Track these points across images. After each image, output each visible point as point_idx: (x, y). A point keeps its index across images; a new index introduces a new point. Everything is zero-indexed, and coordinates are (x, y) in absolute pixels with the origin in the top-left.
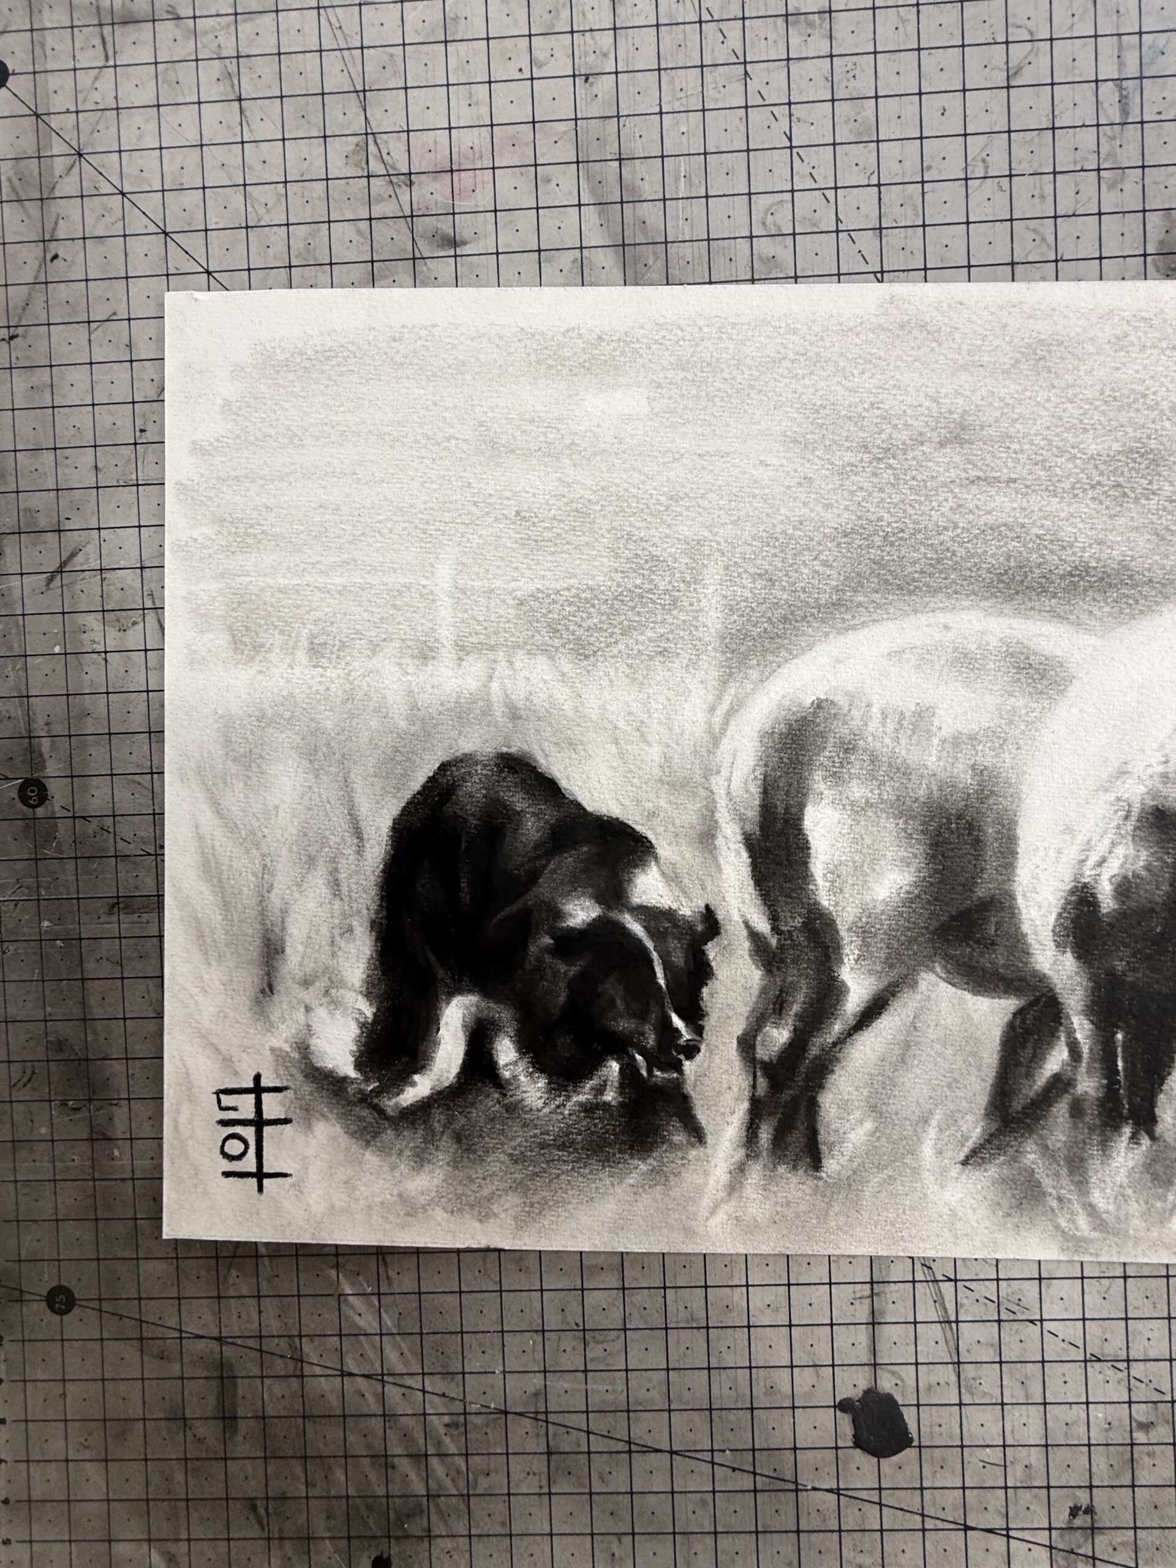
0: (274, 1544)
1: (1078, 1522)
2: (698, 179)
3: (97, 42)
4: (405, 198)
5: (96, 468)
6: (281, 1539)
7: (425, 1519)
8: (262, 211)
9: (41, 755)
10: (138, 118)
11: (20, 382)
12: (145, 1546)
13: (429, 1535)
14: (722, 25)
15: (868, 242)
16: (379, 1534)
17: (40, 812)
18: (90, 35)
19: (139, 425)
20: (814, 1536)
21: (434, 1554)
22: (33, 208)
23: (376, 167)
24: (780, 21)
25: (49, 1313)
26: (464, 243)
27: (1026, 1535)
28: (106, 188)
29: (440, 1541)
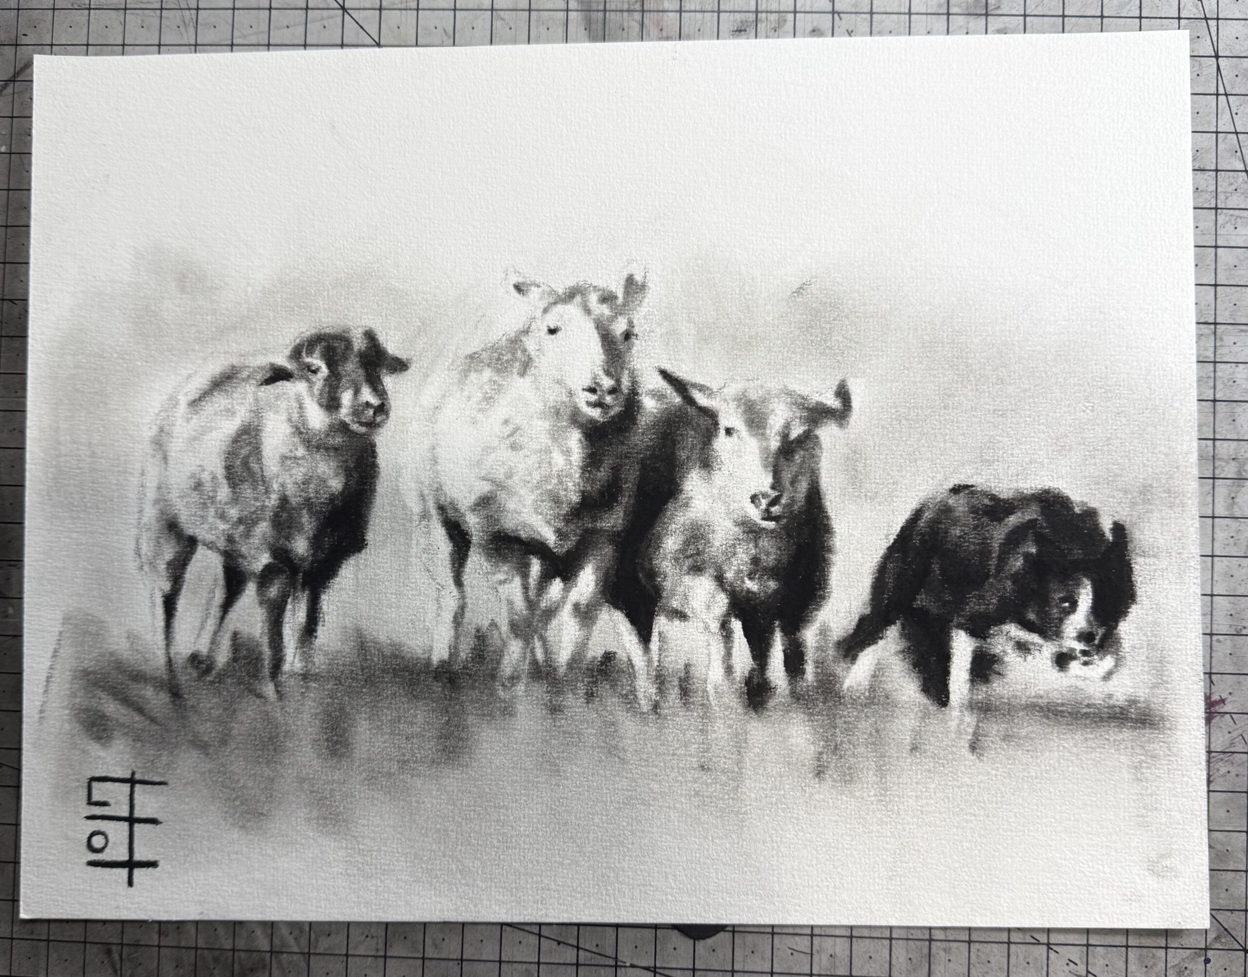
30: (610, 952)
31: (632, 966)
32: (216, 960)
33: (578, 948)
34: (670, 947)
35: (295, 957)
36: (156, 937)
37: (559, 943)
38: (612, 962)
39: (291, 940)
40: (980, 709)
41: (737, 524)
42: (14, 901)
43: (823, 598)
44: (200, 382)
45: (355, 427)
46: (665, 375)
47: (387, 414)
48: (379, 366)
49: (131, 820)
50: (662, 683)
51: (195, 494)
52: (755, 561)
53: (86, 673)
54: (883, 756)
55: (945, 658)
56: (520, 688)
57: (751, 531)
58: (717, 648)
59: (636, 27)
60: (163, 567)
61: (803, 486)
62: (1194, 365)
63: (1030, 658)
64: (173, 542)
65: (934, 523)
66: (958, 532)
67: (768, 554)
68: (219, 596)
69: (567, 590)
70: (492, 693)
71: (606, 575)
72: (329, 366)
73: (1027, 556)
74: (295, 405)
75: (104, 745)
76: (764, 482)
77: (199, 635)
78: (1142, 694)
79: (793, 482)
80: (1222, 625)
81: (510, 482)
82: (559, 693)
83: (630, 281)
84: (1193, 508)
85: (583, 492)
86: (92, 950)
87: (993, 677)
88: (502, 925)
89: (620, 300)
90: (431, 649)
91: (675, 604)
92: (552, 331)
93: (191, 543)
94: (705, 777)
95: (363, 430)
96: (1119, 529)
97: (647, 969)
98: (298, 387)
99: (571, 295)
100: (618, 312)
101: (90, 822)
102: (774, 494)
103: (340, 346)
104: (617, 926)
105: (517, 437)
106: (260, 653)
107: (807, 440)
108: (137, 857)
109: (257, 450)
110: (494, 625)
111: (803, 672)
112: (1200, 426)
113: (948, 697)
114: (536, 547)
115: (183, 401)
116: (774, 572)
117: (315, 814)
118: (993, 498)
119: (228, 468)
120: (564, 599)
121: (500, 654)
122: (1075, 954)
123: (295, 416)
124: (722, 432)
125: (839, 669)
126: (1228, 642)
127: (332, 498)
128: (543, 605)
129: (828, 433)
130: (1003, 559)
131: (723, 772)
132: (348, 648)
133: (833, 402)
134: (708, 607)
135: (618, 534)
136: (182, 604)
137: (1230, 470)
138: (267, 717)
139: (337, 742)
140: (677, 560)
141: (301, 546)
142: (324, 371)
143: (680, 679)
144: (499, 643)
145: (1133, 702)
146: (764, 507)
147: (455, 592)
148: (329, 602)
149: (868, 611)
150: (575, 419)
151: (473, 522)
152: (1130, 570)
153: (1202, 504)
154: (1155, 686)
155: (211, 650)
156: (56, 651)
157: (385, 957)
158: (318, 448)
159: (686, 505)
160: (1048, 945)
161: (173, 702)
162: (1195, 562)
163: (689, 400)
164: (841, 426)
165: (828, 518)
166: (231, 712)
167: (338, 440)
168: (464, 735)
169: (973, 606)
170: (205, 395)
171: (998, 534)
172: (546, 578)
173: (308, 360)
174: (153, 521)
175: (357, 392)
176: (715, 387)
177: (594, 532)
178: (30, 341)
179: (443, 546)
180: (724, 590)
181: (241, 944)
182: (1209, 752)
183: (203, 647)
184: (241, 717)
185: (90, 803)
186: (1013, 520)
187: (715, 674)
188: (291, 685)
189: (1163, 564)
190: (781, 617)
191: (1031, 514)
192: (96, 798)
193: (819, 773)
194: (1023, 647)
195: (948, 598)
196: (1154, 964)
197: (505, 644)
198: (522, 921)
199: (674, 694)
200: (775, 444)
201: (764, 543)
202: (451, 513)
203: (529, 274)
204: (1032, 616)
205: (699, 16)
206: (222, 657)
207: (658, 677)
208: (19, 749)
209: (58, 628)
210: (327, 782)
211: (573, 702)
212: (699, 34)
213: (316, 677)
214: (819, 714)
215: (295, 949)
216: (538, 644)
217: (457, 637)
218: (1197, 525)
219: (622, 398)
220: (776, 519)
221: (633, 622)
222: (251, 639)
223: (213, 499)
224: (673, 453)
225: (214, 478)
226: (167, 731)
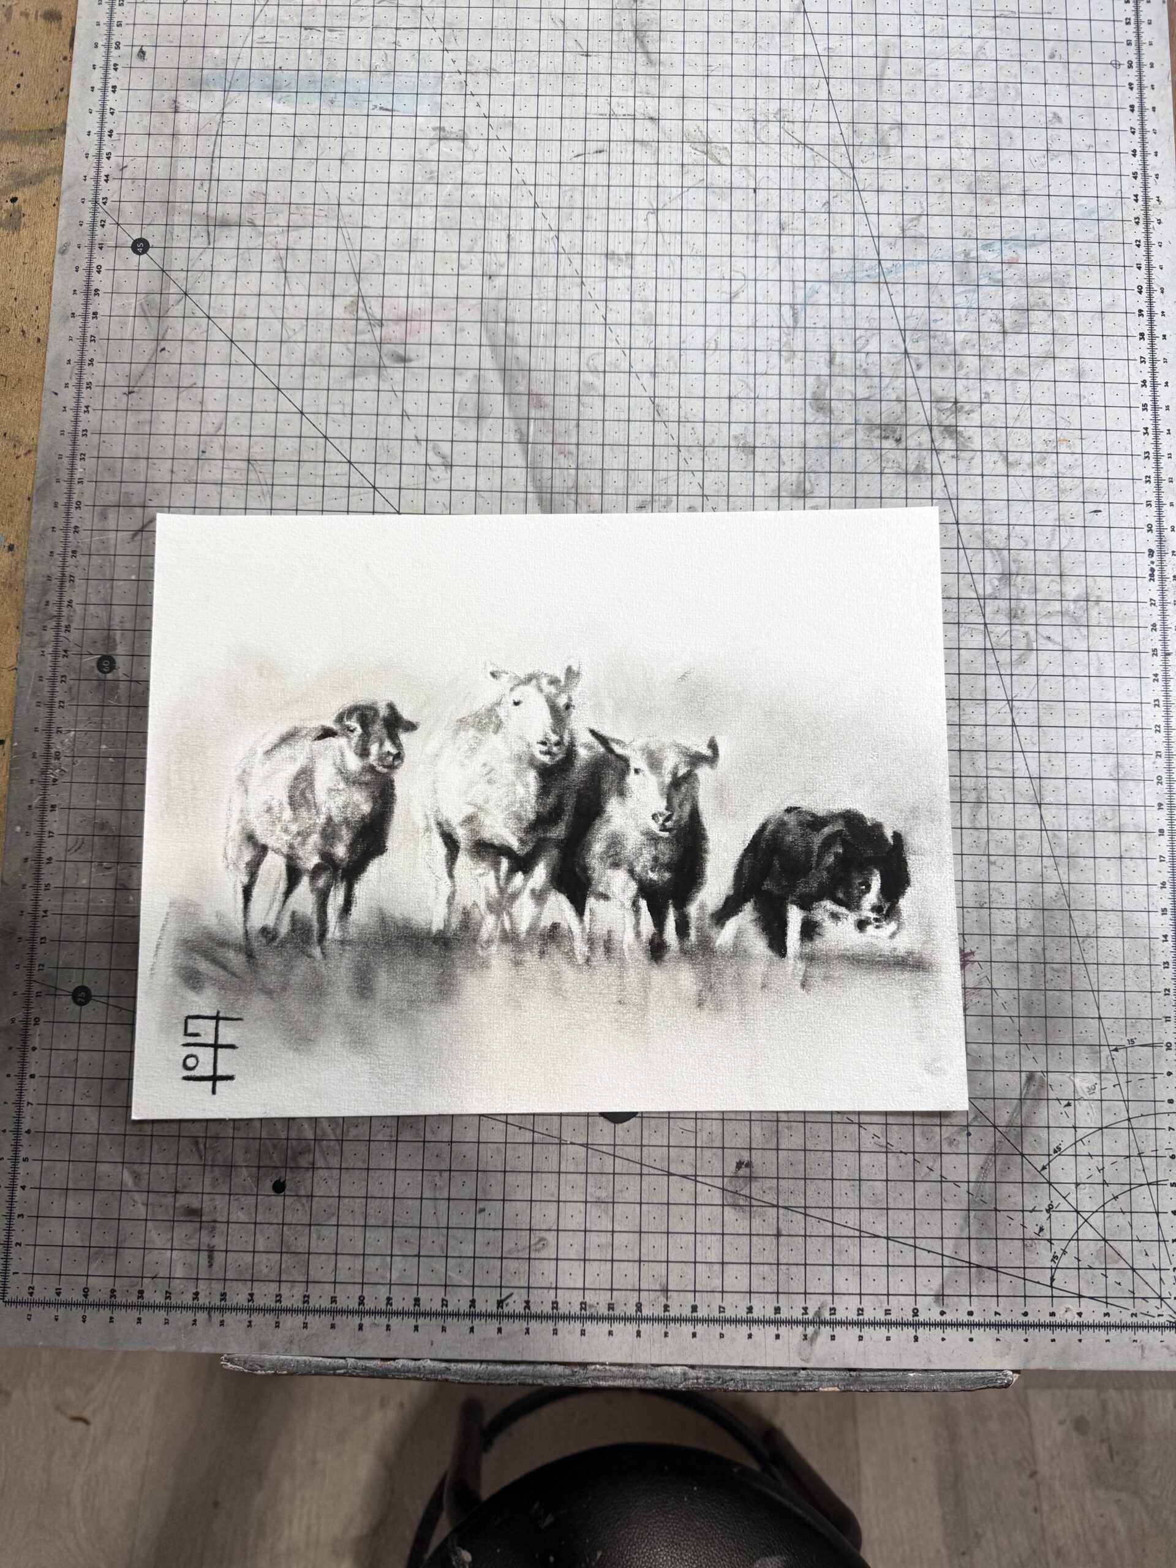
0: (208, 1169)
1: (741, 1173)
2: (551, 336)
3: (205, 234)
4: (377, 333)
5: (172, 471)
6: (213, 1166)
7: (311, 1156)
8: (291, 333)
9: (114, 640)
10: (224, 277)
11: (132, 418)
12: (120, 1166)
13: (313, 1168)
14: (571, 257)
15: (647, 379)
16: (279, 1164)
17: (109, 676)
18: (202, 231)
19: (202, 448)
20: (569, 1176)
21: (315, 1180)
22: (154, 322)
23: (362, 314)
24: (603, 257)
25: (73, 1005)
26: (410, 360)
27: (708, 1180)
28: (199, 313)
29: (320, 1171)
30: (556, 1133)
31: (572, 1143)
32: (275, 1146)
33: (534, 1131)
34: (598, 1128)
35: (332, 1143)
36: (231, 1131)
37: (520, 1128)
38: (557, 1141)
39: (329, 1131)
40: (807, 959)
41: (643, 834)
42: (128, 1107)
43: (701, 884)
44: (273, 738)
45: (380, 769)
46: (593, 733)
47: (402, 760)
48: (397, 727)
49: (216, 1046)
50: (592, 944)
51: (267, 815)
52: (655, 859)
53: (185, 942)
54: (743, 992)
55: (783, 924)
56: (494, 949)
57: (653, 839)
58: (630, 919)
59: (573, 504)
60: (243, 866)
61: (687, 808)
62: (945, 727)
63: (840, 923)
64: (251, 849)
65: (775, 832)
66: (790, 839)
67: (664, 854)
68: (283, 886)
69: (526, 880)
70: (474, 952)
71: (554, 869)
72: (362, 727)
73: (836, 855)
74: (339, 753)
75: (197, 993)
76: (661, 805)
77: (268, 914)
78: (917, 947)
79: (680, 806)
80: (970, 901)
81: (487, 806)
82: (521, 951)
83: (569, 670)
84: (947, 822)
85: (537, 813)
86: (184, 1142)
87: (816, 937)
88: (480, 1115)
89: (563, 683)
90: (431, 922)
91: (601, 889)
92: (517, 704)
93: (262, 850)
94: (621, 1008)
95: (385, 770)
96: (897, 836)
97: (582, 1145)
98: (340, 742)
99: (529, 679)
100: (561, 691)
101: (185, 1048)
102: (668, 813)
103: (370, 713)
104: (561, 1115)
105: (492, 775)
106: (311, 926)
107: (689, 776)
108: (220, 1073)
109: (311, 785)
110: (475, 904)
111: (688, 935)
112: (950, 767)
113: (786, 951)
114: (504, 851)
115: (260, 751)
116: (668, 867)
117: (348, 1039)
118: (813, 815)
119: (290, 797)
120: (524, 886)
121: (480, 925)
122: (878, 1130)
123: (338, 761)
124: (632, 772)
125: (713, 933)
126: (974, 914)
127: (363, 818)
128: (510, 891)
129: (703, 772)
130: (820, 857)
131: (634, 1005)
132: (373, 921)
133: (708, 752)
134: (624, 891)
135: (562, 841)
136: (256, 892)
137: (972, 797)
138: (315, 972)
139: (364, 988)
140: (602, 858)
141: (340, 851)
142: (359, 730)
143: (605, 941)
144: (479, 917)
145: (910, 953)
146: (661, 822)
147: (449, 882)
148: (361, 889)
149: (731, 893)
150: (532, 762)
151: (462, 834)
152: (906, 864)
153: (953, 819)
154: (925, 942)
155: (276, 924)
156: (164, 926)
157: (397, 1141)
158: (354, 783)
159: (608, 821)
160: (859, 1124)
161: (248, 961)
162: (950, 859)
163: (610, 750)
164: (712, 767)
165: (704, 829)
166: (289, 967)
167: (368, 777)
168: (454, 982)
169: (802, 889)
170: (276, 746)
171: (817, 840)
172: (512, 871)
173: (348, 723)
174: (237, 834)
175: (381, 745)
176: (627, 741)
177: (545, 840)
178: (150, 709)
179: (441, 850)
180: (634, 879)
181: (293, 1134)
182: (964, 988)
183: (270, 922)
184: (297, 971)
185: (186, 1034)
186: (827, 830)
187: (629, 937)
188: (332, 948)
189: (929, 860)
190: (673, 896)
191: (839, 826)
192: (190, 1031)
193: (700, 1004)
194: (835, 916)
195: (785, 883)
196: (933, 1137)
197: (483, 918)
198: (494, 1112)
199: (600, 951)
200: (668, 779)
201: (662, 846)
202: (446, 827)
203: (501, 666)
204: (841, 895)
205: (614, 497)
206: (284, 929)
207: (589, 939)
208: (135, 998)
209: (166, 910)
210: (358, 1017)
211: (530, 958)
212: (614, 509)
213: (350, 943)
214: (700, 963)
215: (333, 1137)
216: (506, 918)
217: (450, 913)
218: (950, 833)
219: (564, 749)
220: (669, 830)
221: (572, 902)
222: (305, 916)
223: (279, 819)
224: (599, 786)
225: (281, 804)
226: (244, 982)
